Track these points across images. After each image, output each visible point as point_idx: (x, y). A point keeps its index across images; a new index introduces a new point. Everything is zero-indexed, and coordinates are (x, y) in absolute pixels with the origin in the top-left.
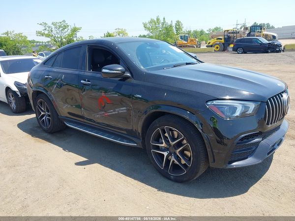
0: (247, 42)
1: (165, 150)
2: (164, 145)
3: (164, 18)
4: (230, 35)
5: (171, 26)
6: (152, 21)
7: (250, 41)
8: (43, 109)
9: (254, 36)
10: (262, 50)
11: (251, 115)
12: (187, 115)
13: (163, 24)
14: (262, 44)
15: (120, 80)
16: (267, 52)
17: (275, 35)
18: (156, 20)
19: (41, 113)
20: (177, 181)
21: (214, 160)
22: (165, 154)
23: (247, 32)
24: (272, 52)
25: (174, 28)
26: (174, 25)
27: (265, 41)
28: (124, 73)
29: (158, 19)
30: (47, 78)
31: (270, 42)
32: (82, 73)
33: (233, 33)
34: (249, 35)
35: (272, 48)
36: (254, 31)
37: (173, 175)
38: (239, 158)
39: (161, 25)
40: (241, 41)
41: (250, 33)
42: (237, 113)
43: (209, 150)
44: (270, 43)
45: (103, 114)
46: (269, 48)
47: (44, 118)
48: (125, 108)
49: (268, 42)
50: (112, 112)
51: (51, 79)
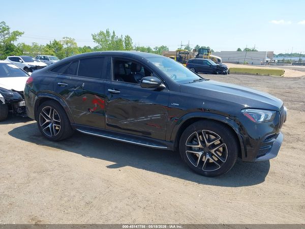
0: (199, 63)
1: (199, 150)
2: (200, 146)
3: (114, 32)
4: (182, 55)
5: (121, 40)
6: (101, 33)
7: (201, 62)
8: (49, 116)
9: (202, 57)
10: (211, 71)
11: (269, 121)
12: (226, 120)
13: (113, 37)
14: (211, 66)
15: (154, 90)
16: (216, 74)
17: (220, 58)
18: (105, 32)
19: (46, 121)
20: (211, 176)
21: (246, 156)
22: (200, 154)
23: (196, 53)
24: (220, 74)
25: (124, 43)
26: (123, 39)
27: (214, 63)
28: (160, 84)
29: (108, 32)
30: (60, 85)
31: (218, 64)
32: (109, 82)
33: (183, 53)
34: (197, 56)
35: (219, 70)
36: (202, 54)
37: (206, 171)
38: (262, 154)
39: (110, 38)
40: (193, 61)
41: (198, 55)
42: (262, 120)
43: (243, 147)
44: (218, 66)
45: (132, 120)
46: (217, 70)
47: (50, 126)
48: (159, 115)
49: (216, 65)
50: (143, 119)
51: (66, 86)
